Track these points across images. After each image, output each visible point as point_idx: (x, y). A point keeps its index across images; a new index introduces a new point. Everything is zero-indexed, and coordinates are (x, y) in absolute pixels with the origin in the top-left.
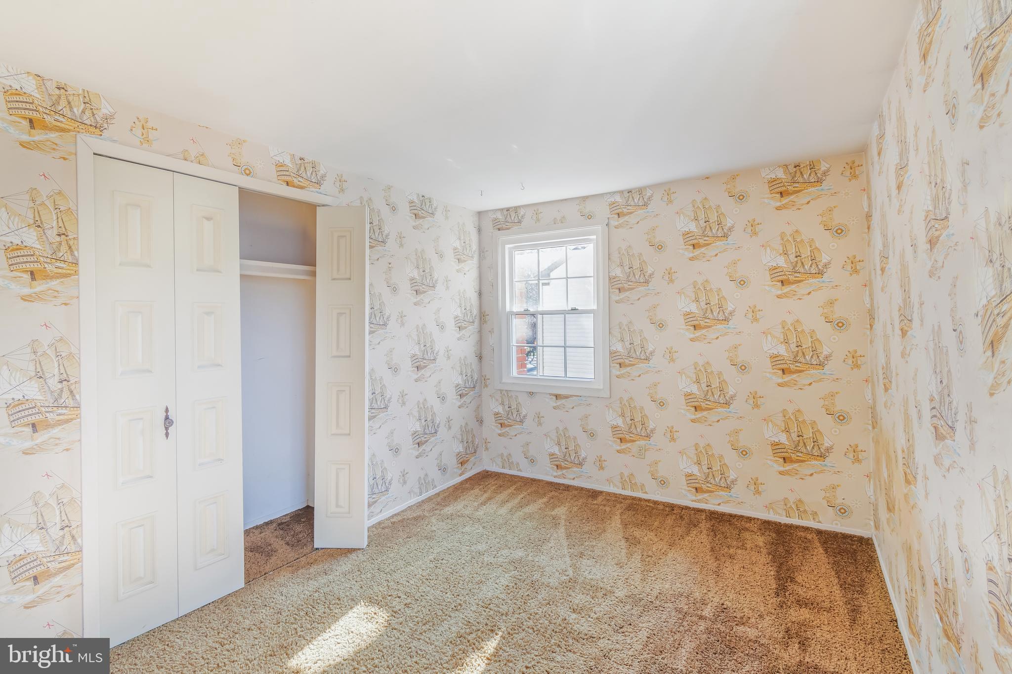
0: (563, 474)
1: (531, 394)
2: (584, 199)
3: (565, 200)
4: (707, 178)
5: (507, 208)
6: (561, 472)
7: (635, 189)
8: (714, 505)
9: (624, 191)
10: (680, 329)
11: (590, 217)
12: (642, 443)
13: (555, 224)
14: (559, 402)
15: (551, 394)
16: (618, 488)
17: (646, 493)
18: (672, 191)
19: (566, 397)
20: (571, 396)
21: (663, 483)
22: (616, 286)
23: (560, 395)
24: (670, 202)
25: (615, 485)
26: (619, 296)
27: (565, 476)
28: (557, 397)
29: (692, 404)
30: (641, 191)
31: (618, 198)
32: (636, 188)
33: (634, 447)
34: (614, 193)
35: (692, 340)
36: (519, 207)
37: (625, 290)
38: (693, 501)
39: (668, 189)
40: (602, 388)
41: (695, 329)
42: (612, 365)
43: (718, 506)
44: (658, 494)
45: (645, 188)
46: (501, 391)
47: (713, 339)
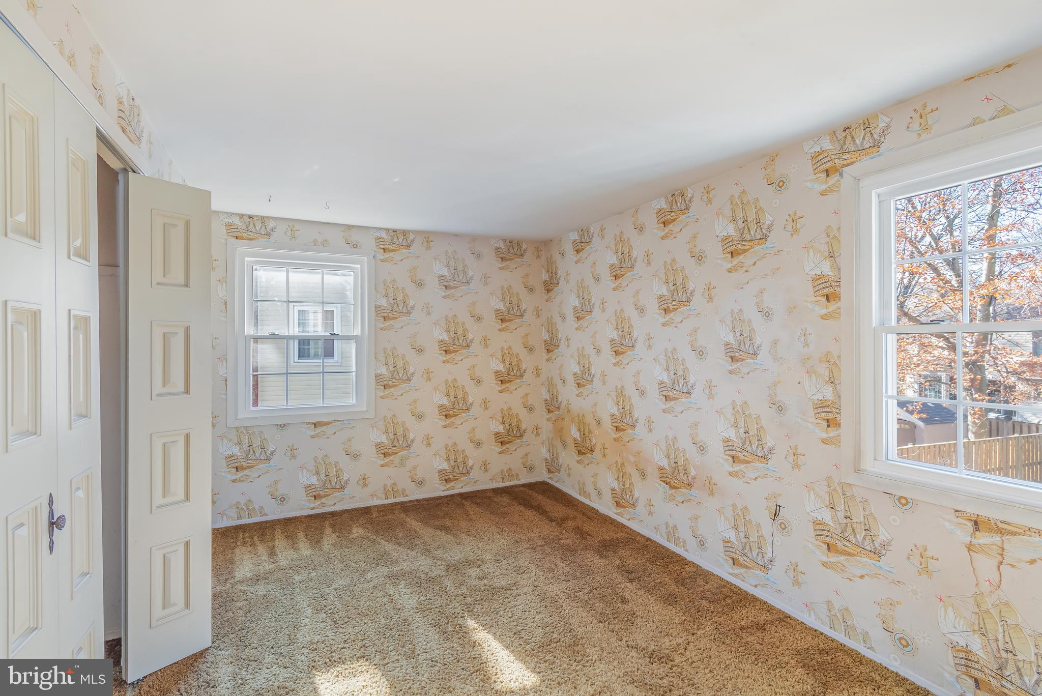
0: (322, 503)
1: (282, 426)
2: (350, 227)
3: (328, 223)
4: (456, 236)
5: (249, 215)
6: (320, 502)
7: (399, 230)
8: (459, 488)
9: (391, 229)
10: (435, 353)
11: (355, 246)
12: (404, 453)
13: (315, 245)
14: (318, 430)
15: (308, 423)
16: (382, 500)
17: (407, 496)
18: (430, 239)
19: (327, 423)
20: (333, 422)
21: (421, 483)
22: (381, 315)
23: (319, 422)
24: (429, 248)
25: (378, 498)
26: (384, 324)
27: (324, 505)
28: (315, 425)
29: (443, 413)
30: (405, 233)
31: (384, 235)
32: (401, 230)
33: (396, 459)
34: (380, 229)
35: (444, 362)
36: (268, 218)
37: (390, 319)
38: (443, 491)
39: (428, 237)
40: (365, 409)
41: (446, 354)
42: (377, 387)
43: (462, 489)
44: (417, 494)
45: (409, 231)
46: (237, 429)
47: (459, 361)
